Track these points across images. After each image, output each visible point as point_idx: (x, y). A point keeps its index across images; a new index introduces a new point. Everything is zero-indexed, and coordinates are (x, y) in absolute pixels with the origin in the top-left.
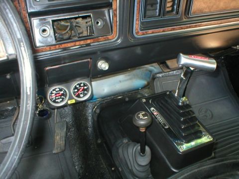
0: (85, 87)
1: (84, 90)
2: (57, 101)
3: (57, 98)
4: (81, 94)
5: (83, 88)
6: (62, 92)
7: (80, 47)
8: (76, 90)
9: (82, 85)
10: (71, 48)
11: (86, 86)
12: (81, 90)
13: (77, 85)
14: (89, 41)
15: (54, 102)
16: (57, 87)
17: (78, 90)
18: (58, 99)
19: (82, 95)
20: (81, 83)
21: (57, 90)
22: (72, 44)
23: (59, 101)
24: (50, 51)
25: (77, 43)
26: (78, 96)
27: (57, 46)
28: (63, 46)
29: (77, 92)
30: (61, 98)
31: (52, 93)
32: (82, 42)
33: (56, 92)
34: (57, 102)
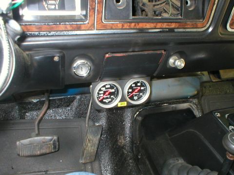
0: (142, 88)
1: (140, 91)
2: (104, 100)
3: (105, 97)
4: (136, 95)
5: (139, 88)
6: (113, 90)
7: (160, 32)
8: (130, 90)
9: (139, 84)
10: (150, 31)
11: (143, 86)
12: (136, 91)
13: (133, 84)
14: (173, 26)
15: (101, 101)
16: (108, 83)
17: (133, 90)
18: (107, 98)
19: (136, 98)
20: (138, 82)
21: (107, 87)
22: (152, 25)
23: (106, 101)
24: (122, 29)
25: (159, 25)
26: (132, 98)
27: (133, 24)
28: (141, 25)
29: (131, 93)
30: (110, 98)
31: (100, 90)
32: (165, 25)
33: (106, 89)
34: (105, 103)
